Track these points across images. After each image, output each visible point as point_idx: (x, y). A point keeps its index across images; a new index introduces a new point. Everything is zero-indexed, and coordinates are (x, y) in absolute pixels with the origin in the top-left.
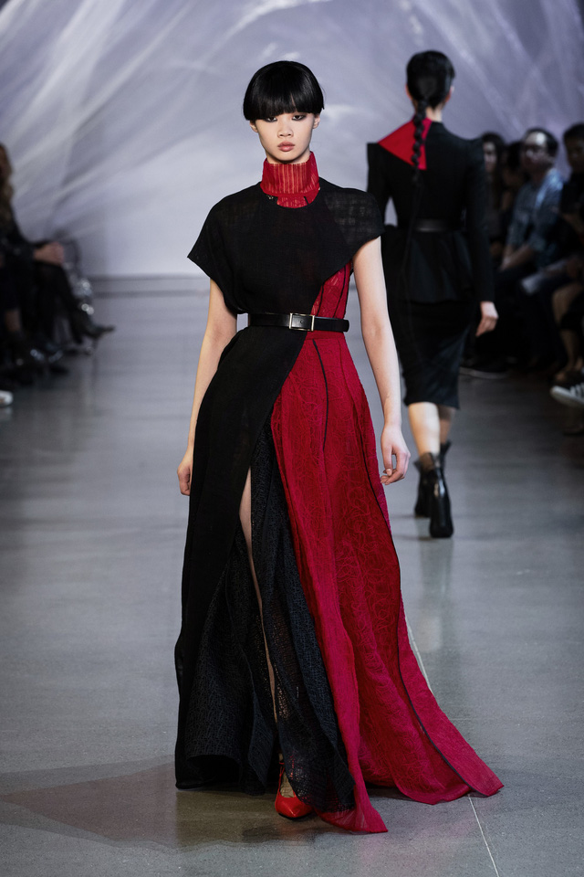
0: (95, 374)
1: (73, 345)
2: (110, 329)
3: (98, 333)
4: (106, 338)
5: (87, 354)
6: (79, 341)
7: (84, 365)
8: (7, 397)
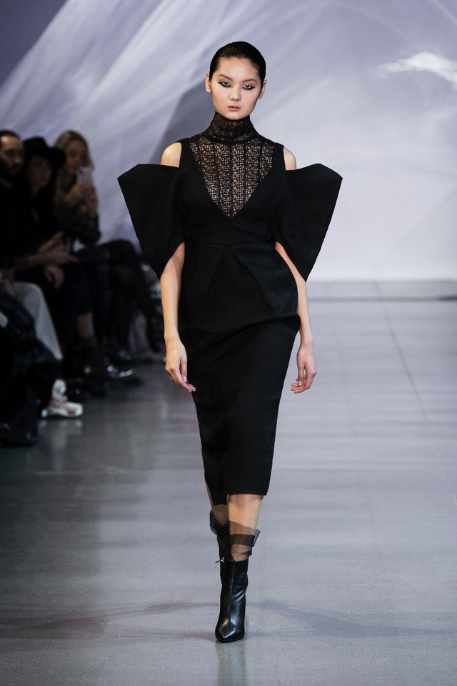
8: (78, 409)
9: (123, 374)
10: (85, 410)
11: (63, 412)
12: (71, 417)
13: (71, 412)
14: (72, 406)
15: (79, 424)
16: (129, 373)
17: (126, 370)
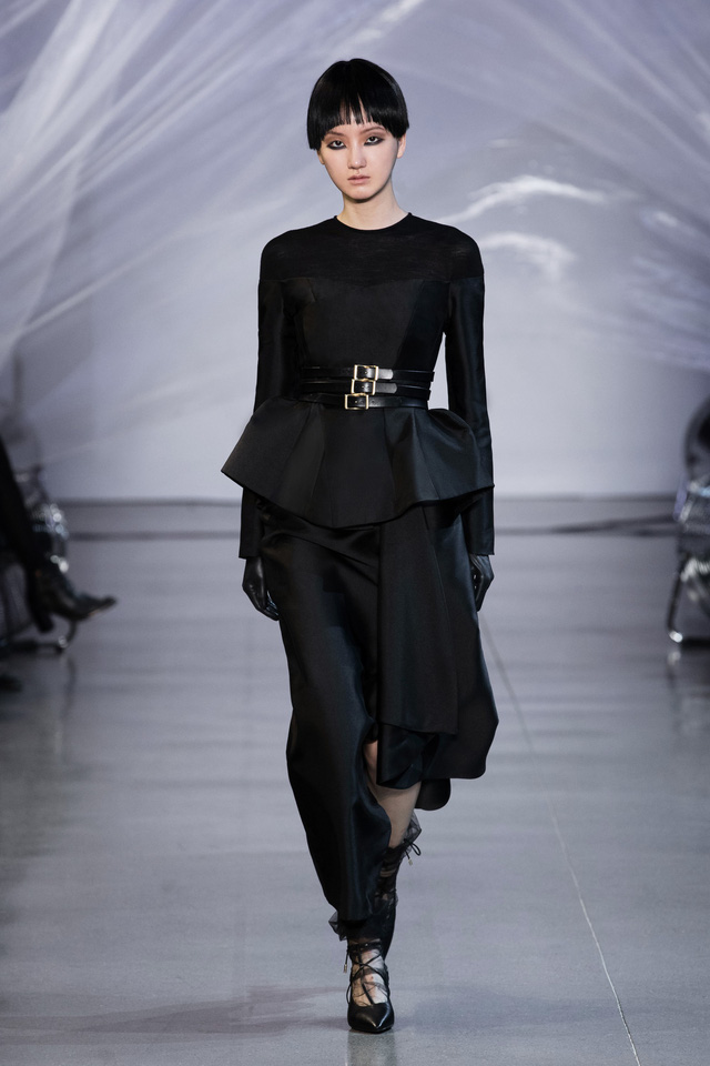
0: (70, 689)
1: (33, 633)
2: (108, 602)
3: (84, 608)
4: (99, 616)
5: (59, 650)
6: (46, 626)
7: (50, 673)
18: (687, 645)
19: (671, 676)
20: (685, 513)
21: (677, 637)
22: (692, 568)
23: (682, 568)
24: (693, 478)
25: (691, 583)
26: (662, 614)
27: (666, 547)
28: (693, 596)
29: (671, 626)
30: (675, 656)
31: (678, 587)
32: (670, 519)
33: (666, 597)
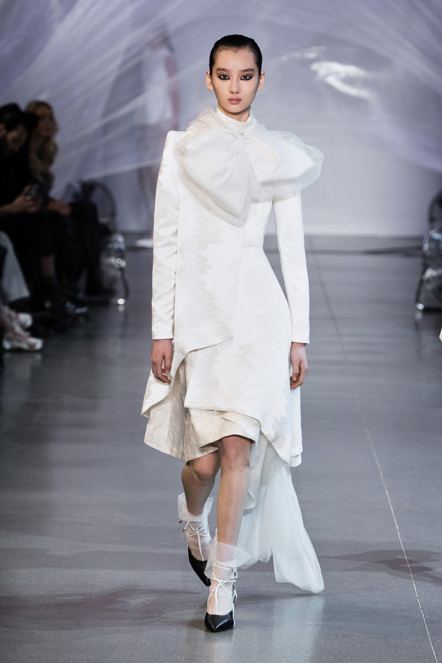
8: (38, 343)
9: (79, 311)
10: (45, 345)
11: (24, 346)
12: (32, 351)
13: (32, 346)
14: (33, 340)
15: (38, 357)
16: (84, 310)
17: (82, 307)
18: (426, 311)
19: (417, 326)
20: (426, 247)
21: (421, 307)
22: (430, 273)
23: (424, 272)
24: (432, 228)
25: (428, 281)
26: (413, 295)
27: (416, 262)
28: (429, 287)
29: (418, 301)
30: (419, 316)
31: (422, 282)
32: (420, 248)
33: (415, 286)
